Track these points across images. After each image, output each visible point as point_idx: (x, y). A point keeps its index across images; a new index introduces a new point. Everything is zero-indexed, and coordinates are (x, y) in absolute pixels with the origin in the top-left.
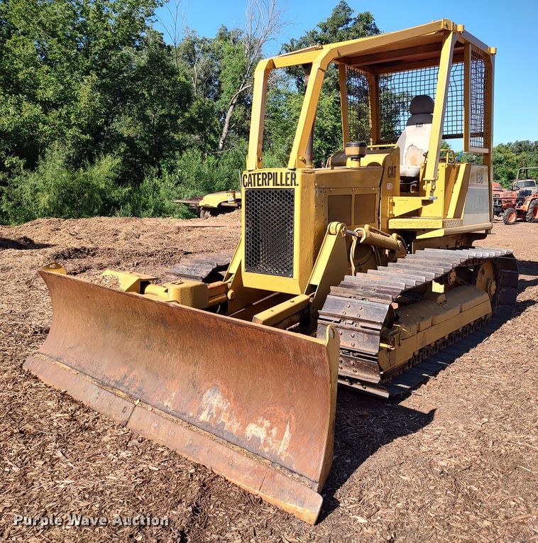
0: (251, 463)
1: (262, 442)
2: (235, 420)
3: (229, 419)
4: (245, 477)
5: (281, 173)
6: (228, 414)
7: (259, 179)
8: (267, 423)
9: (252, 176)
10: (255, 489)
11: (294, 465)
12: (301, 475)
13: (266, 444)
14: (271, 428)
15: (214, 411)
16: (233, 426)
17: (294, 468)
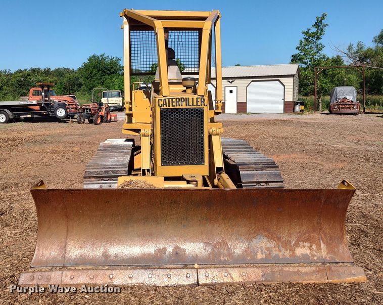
0: (313, 269)
1: (310, 255)
2: (283, 250)
3: (280, 251)
4: (314, 277)
5: (193, 98)
6: (277, 249)
7: (173, 102)
8: (307, 244)
9: (167, 100)
10: (325, 280)
11: (336, 259)
12: (343, 263)
13: (313, 256)
14: (311, 246)
15: (265, 250)
16: (285, 254)
17: (338, 261)
